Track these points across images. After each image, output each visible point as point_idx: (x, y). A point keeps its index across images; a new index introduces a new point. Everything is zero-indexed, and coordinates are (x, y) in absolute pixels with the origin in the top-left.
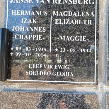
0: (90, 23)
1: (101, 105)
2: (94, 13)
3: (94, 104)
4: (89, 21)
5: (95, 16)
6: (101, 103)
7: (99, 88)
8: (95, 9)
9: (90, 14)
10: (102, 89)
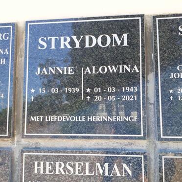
0: (3, 62)
1: (17, 163)
2: (9, 50)
3: (6, 161)
4: (3, 60)
5: (9, 53)
6: (17, 161)
7: (16, 142)
8: (10, 45)
9: (4, 51)
10: (20, 143)
